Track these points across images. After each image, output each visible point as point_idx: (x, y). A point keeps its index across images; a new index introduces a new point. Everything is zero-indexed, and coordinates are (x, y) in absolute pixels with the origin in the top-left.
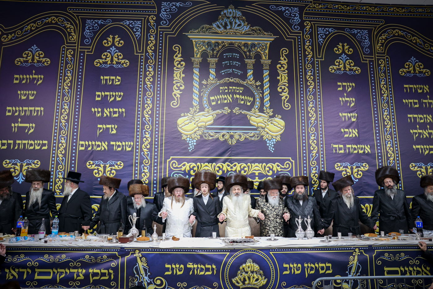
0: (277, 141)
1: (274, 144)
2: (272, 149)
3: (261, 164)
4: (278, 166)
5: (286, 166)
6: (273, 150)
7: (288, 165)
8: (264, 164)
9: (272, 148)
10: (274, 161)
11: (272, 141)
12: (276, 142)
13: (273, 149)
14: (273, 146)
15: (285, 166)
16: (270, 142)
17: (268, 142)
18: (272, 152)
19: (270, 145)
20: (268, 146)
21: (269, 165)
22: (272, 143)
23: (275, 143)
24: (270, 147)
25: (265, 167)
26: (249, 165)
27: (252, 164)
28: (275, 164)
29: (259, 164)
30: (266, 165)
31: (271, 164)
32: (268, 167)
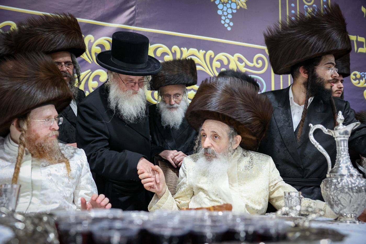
0: (238, 7)
1: (232, 14)
2: (228, 24)
3: (202, 52)
4: (240, 60)
5: (258, 63)
6: (229, 26)
7: (260, 61)
8: (210, 53)
9: (227, 21)
10: (232, 50)
11: (228, 6)
12: (236, 9)
13: (231, 24)
14: (230, 16)
15: (255, 63)
16: (225, 9)
17: (220, 6)
18: (229, 29)
19: (225, 13)
20: (221, 16)
21: (221, 56)
22: (230, 11)
23: (235, 11)
24: (223, 18)
25: (211, 60)
26: (175, 51)
27: (182, 49)
28: (233, 56)
29: (199, 51)
30: (215, 55)
31: (226, 56)
32: (218, 61)
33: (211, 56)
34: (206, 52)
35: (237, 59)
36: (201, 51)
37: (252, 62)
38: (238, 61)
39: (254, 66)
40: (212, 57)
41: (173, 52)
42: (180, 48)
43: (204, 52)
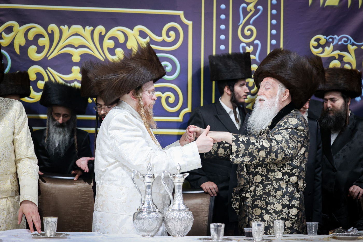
3: (89, 29)
4: (143, 35)
5: (168, 36)
7: (172, 33)
8: (101, 28)
10: (130, 22)
15: (164, 37)
21: (116, 31)
25: (102, 38)
26: (52, 31)
27: (62, 27)
28: (132, 30)
29: (84, 28)
30: (107, 31)
31: (121, 30)
32: (110, 38)
33: (101, 33)
34: (95, 27)
35: (138, 33)
36: (87, 27)
37: (160, 35)
38: (140, 35)
39: (164, 40)
40: (103, 34)
41: (50, 32)
42: (59, 26)
43: (92, 28)
